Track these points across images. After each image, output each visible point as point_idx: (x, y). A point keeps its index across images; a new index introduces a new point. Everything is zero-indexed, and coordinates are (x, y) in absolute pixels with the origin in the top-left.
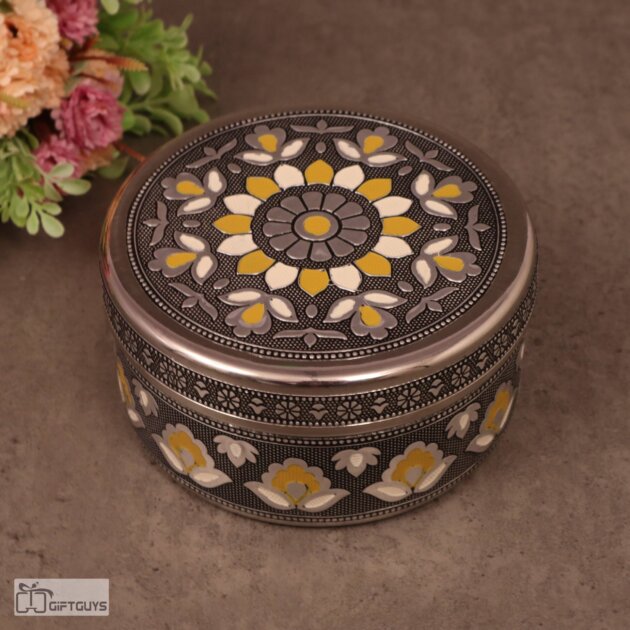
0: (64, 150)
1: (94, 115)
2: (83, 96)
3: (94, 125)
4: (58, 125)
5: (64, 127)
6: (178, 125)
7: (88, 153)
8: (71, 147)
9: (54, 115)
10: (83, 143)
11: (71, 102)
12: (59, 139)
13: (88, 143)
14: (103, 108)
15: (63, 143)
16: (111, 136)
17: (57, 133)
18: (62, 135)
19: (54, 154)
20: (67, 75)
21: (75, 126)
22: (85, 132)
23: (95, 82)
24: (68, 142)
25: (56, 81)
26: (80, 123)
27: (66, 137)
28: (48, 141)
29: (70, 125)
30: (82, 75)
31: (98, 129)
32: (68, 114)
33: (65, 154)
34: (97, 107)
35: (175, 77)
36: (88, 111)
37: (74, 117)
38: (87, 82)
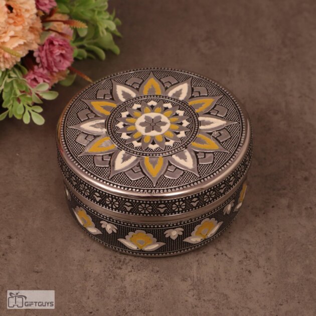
0: (41, 74)
1: (58, 54)
2: (51, 43)
3: (58, 59)
4: (38, 60)
5: (41, 61)
6: (103, 55)
7: (55, 74)
8: (45, 72)
9: (35, 54)
10: (52, 69)
11: (45, 47)
12: (39, 68)
13: (55, 69)
14: (63, 49)
15: (41, 70)
16: (67, 64)
17: (38, 64)
18: (40, 66)
19: (36, 77)
20: (41, 31)
21: (47, 60)
22: (53, 64)
23: (58, 35)
24: (44, 69)
25: (35, 34)
26: (50, 59)
27: (42, 67)
28: (33, 69)
29: (44, 60)
30: (49, 30)
31: (60, 61)
32: (43, 54)
33: (42, 76)
34: (59, 49)
35: (102, 28)
36: (54, 52)
37: (46, 55)
38: (53, 34)
